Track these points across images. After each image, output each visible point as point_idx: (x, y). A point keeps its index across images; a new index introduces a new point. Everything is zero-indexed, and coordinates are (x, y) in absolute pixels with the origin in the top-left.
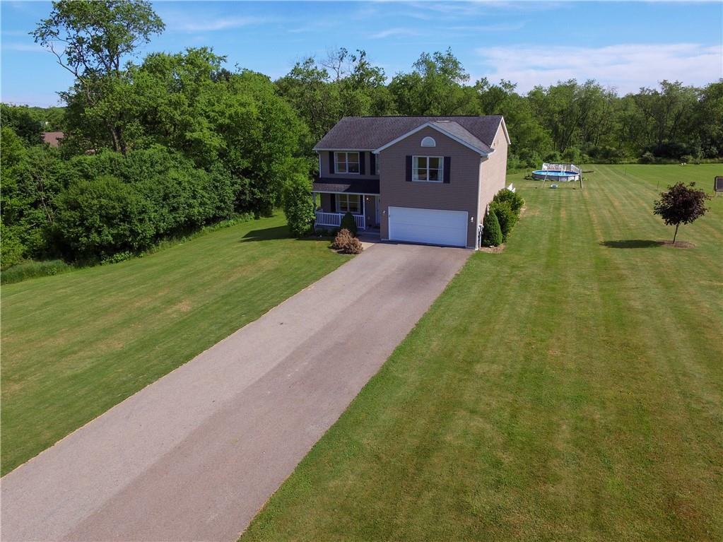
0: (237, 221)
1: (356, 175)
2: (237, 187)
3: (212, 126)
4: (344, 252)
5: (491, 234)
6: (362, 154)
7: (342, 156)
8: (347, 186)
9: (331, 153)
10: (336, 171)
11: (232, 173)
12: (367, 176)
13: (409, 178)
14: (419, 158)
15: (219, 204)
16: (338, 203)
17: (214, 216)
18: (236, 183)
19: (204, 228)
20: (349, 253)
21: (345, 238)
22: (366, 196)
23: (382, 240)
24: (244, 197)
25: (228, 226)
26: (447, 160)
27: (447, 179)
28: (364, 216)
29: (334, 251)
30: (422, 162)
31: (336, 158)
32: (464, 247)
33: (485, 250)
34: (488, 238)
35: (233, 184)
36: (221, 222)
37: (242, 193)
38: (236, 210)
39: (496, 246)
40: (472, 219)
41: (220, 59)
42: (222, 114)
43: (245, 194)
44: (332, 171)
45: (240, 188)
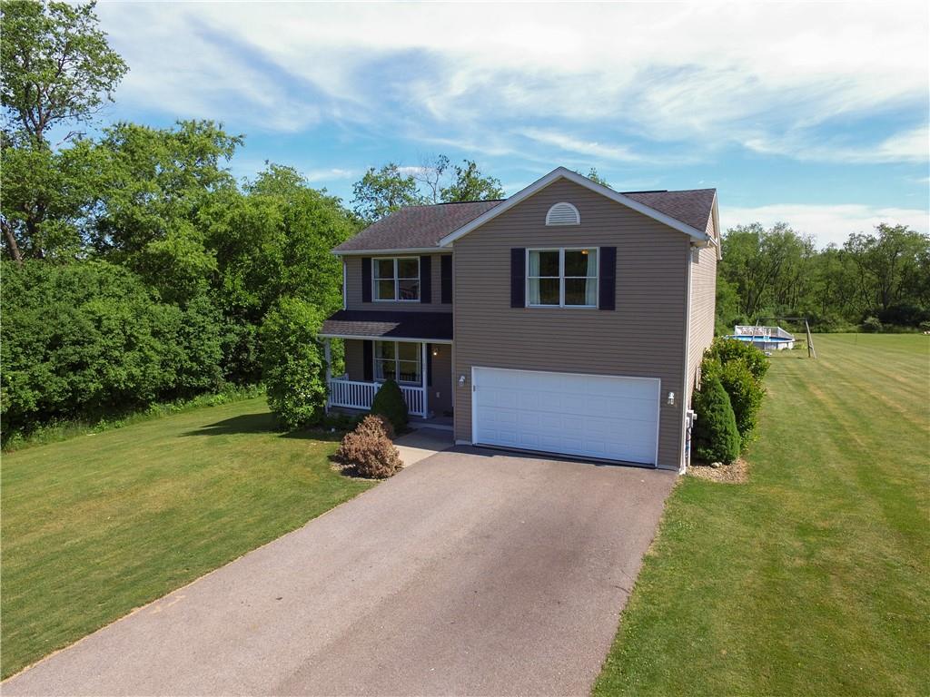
0: (230, 396)
1: (414, 304)
2: (231, 337)
3: (202, 237)
4: (352, 473)
5: (714, 433)
6: (426, 259)
7: (386, 267)
8: (392, 326)
9: (366, 261)
10: (376, 299)
11: (226, 313)
12: (436, 306)
13: (518, 299)
14: (542, 254)
15: (188, 364)
16: (377, 360)
17: (179, 385)
18: (230, 331)
19: (155, 407)
20: (364, 475)
21: (370, 435)
22: (429, 346)
23: (458, 442)
24: (245, 355)
25: (211, 405)
26: (609, 256)
27: (608, 301)
28: (424, 389)
29: (336, 467)
30: (549, 262)
31: (374, 271)
32: (650, 467)
33: (702, 472)
34: (708, 444)
35: (223, 333)
36: (197, 398)
37: (242, 348)
38: (228, 378)
39: (727, 463)
40: (672, 396)
41: (234, 140)
42: (218, 216)
43: (247, 350)
44: (367, 296)
45: (237, 339)
